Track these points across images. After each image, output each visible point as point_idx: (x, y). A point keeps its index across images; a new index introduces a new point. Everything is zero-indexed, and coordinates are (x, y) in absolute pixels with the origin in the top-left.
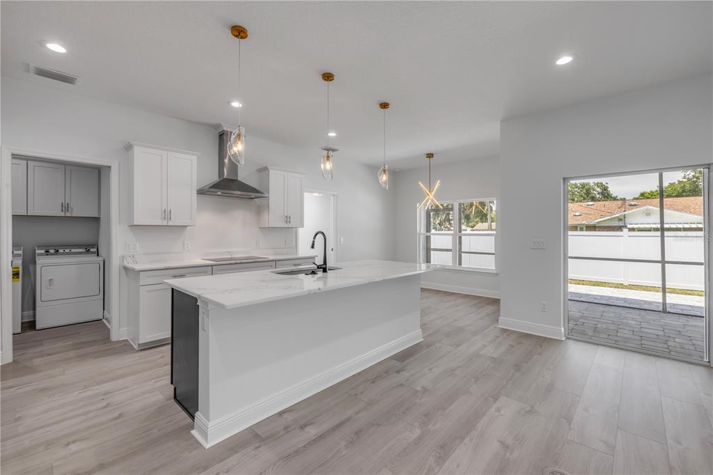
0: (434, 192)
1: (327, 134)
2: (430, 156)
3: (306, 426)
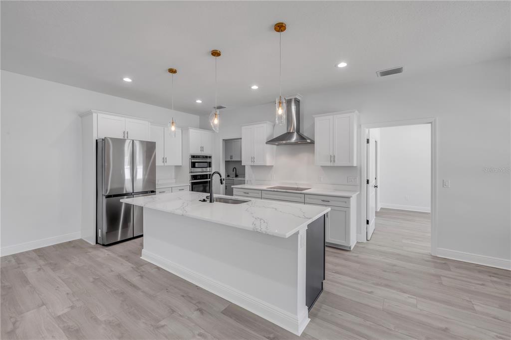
1: (335, 66)
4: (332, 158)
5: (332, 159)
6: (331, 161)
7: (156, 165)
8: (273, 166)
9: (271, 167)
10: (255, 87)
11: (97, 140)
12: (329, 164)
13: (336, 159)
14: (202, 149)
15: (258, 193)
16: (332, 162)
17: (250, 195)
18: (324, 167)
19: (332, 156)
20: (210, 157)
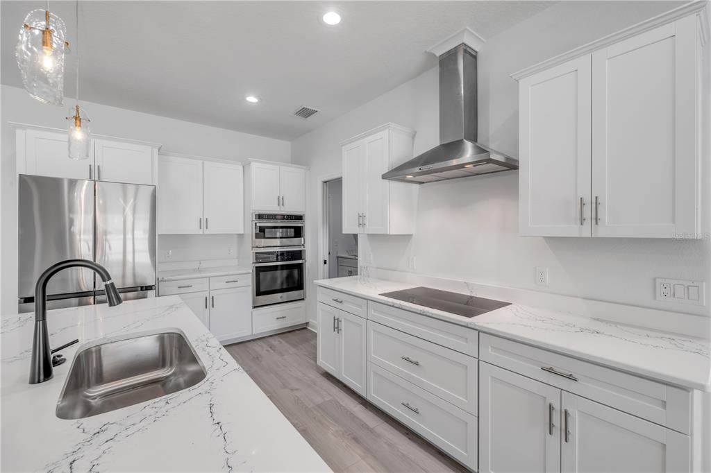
4: (590, 210)
5: (587, 214)
6: (582, 220)
8: (411, 235)
9: (406, 238)
12: (573, 230)
13: (604, 213)
14: (281, 201)
15: (361, 306)
16: (588, 223)
17: (345, 306)
18: (557, 242)
19: (587, 200)
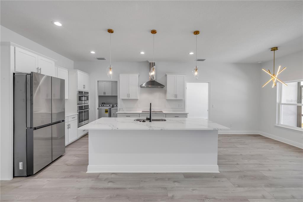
0: (276, 76)
1: (189, 53)
2: (274, 49)
3: (176, 182)
4: (176, 96)
7: (65, 98)
10: (142, 53)
11: (14, 74)
14: (84, 86)
15: (137, 116)
20: (88, 93)
